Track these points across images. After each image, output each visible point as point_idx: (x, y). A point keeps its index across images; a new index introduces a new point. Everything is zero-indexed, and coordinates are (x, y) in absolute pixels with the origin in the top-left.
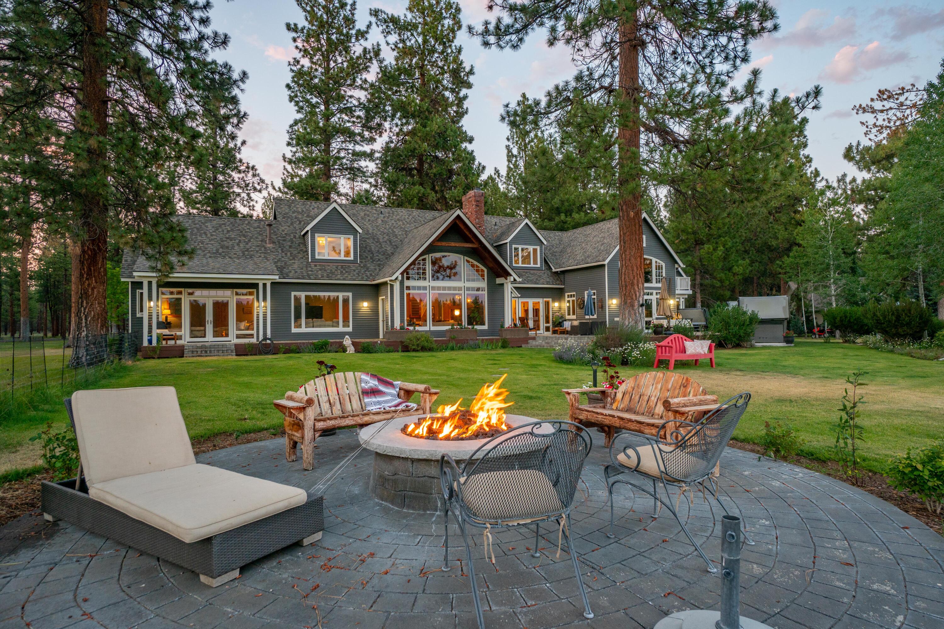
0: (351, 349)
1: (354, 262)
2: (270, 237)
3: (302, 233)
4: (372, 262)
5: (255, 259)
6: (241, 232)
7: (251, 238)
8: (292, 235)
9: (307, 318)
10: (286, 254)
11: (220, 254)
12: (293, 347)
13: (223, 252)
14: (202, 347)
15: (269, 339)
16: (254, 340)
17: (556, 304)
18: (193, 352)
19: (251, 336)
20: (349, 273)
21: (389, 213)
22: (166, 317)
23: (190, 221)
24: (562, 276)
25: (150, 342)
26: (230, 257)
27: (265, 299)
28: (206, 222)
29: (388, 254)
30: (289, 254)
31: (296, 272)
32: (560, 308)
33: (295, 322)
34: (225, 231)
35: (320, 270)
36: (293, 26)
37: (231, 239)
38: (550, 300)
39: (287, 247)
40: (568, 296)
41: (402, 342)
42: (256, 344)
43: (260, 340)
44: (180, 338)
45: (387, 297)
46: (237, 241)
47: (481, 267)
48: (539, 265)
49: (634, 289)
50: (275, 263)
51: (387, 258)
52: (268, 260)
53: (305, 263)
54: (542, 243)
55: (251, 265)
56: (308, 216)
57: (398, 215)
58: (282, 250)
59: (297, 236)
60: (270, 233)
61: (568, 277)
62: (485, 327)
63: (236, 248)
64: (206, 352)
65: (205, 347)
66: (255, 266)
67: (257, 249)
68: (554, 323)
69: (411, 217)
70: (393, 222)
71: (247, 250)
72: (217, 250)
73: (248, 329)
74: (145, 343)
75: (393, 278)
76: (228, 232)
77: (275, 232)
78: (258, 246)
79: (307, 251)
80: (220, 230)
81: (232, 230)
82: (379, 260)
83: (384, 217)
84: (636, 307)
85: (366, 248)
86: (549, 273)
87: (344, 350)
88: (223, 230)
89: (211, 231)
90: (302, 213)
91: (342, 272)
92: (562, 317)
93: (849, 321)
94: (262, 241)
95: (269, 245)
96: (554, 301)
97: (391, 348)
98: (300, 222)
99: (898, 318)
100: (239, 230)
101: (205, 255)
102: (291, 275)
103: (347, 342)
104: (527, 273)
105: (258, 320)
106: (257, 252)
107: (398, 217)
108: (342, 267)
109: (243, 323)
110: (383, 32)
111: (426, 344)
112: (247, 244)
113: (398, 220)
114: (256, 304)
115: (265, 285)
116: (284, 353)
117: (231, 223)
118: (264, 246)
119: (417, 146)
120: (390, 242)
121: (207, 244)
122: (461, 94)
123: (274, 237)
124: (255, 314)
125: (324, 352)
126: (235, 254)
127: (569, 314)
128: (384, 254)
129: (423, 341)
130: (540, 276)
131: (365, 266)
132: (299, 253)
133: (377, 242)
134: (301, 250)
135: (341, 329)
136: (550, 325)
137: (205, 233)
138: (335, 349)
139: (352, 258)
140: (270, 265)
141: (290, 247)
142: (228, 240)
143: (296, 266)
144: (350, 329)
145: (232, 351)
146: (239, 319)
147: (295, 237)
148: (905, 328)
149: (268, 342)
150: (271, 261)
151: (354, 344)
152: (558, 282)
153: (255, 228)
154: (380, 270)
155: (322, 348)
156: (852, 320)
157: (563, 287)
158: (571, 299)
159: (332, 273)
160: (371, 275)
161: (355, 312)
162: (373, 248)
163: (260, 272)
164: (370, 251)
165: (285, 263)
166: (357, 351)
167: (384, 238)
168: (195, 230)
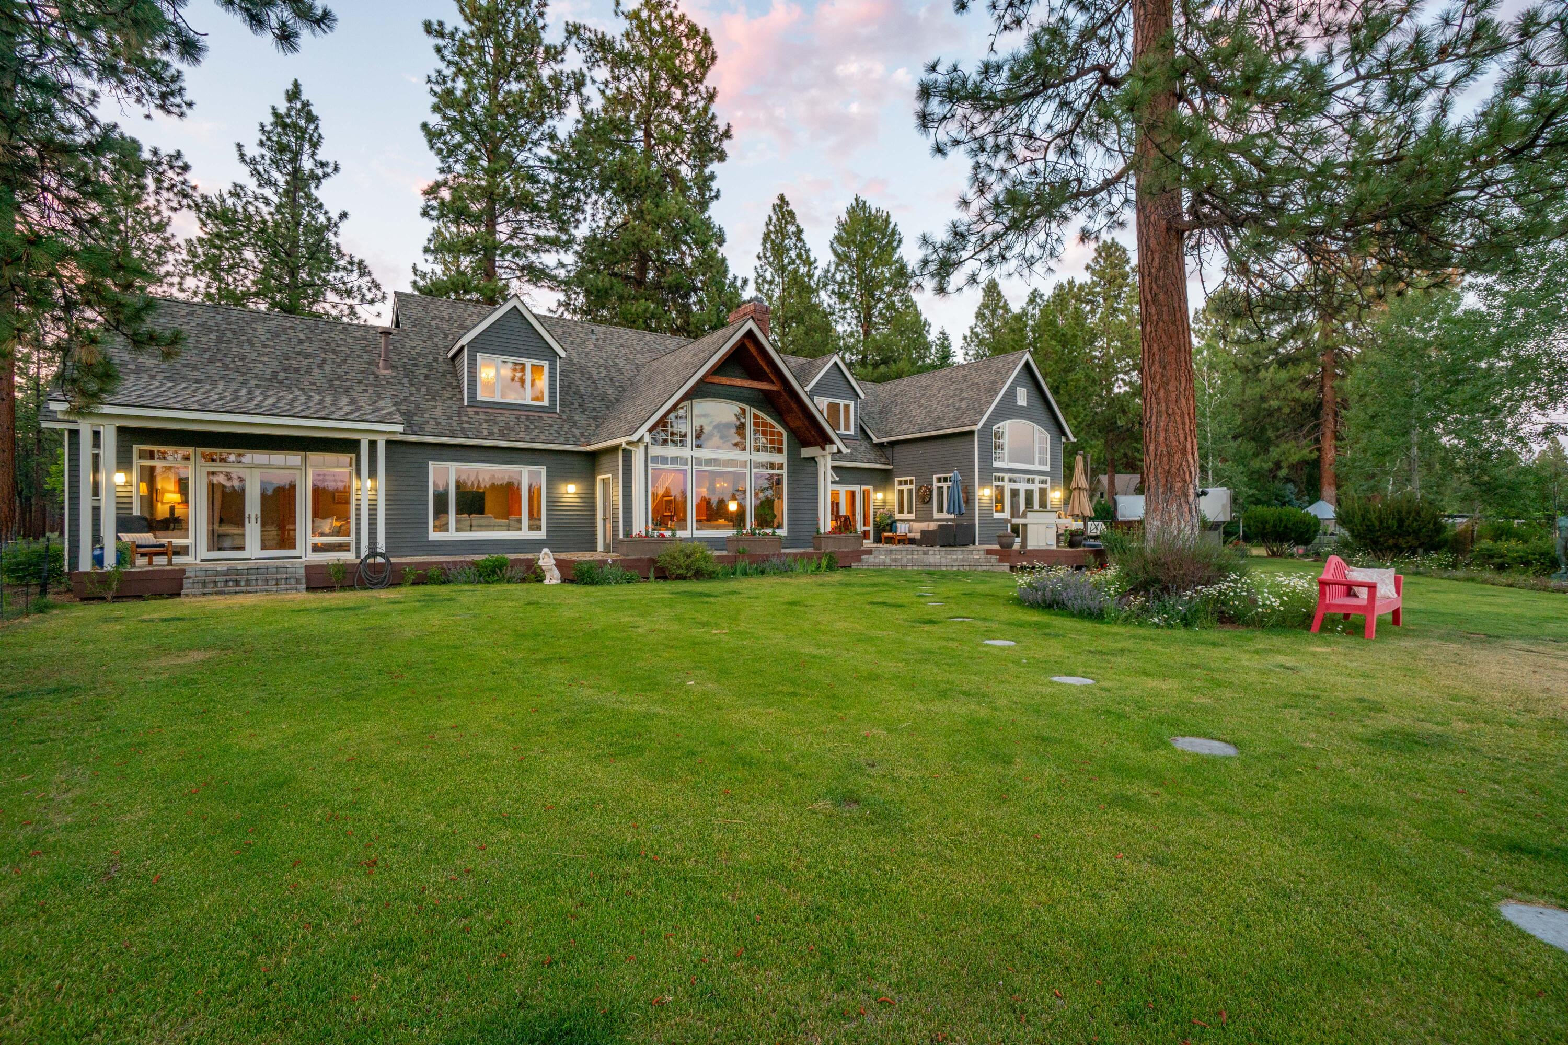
0: (553, 577)
1: (550, 409)
2: (386, 355)
3: (450, 355)
4: (583, 412)
5: (355, 395)
6: (328, 344)
7: (348, 356)
8: (431, 357)
9: (459, 511)
10: (418, 390)
11: (280, 382)
12: (433, 571)
13: (287, 378)
14: (228, 572)
15: (381, 555)
16: (349, 557)
17: (879, 496)
18: (204, 584)
19: (344, 547)
20: (542, 429)
21: (605, 333)
22: (172, 509)
23: (219, 317)
24: (889, 452)
25: (98, 560)
26: (300, 389)
27: (373, 474)
28: (253, 321)
29: (610, 401)
30: (424, 390)
31: (438, 423)
32: (884, 502)
33: (436, 517)
34: (294, 341)
35: (486, 421)
36: (436, 27)
37: (306, 356)
38: (871, 488)
39: (422, 378)
40: (900, 482)
41: (653, 561)
42: (354, 565)
43: (362, 556)
44: (183, 551)
45: (615, 475)
46: (318, 360)
47: (778, 428)
48: (852, 432)
49: (1187, 461)
50: (396, 404)
51: (608, 407)
52: (382, 399)
53: (456, 408)
54: (859, 396)
55: (344, 404)
56: (460, 327)
57: (621, 337)
58: (410, 381)
59: (440, 359)
60: (387, 351)
61: (899, 451)
62: (785, 532)
63: (316, 372)
64: (237, 583)
65: (237, 572)
66: (354, 407)
67: (360, 377)
68: (876, 525)
69: (642, 343)
70: (613, 348)
71: (339, 378)
72: (274, 375)
73: (338, 533)
74: (86, 564)
75: (635, 437)
76: (300, 342)
77: (396, 348)
78: (361, 372)
79: (459, 387)
80: (284, 337)
81: (309, 340)
82: (595, 409)
83: (598, 339)
84: (1191, 498)
85: (569, 387)
86: (868, 445)
87: (539, 577)
88: (289, 339)
89: (263, 338)
90: (450, 320)
91: (527, 428)
92: (890, 516)
93: (1286, 527)
94: (370, 363)
95: (383, 372)
96: (875, 490)
97: (635, 572)
98: (446, 336)
99: (1401, 522)
100: (323, 340)
101: (244, 383)
102: (428, 428)
103: (546, 560)
105: (358, 515)
106: (360, 382)
107: (621, 341)
108: (528, 418)
109: (329, 521)
110: (586, 62)
111: (703, 565)
112: (339, 366)
113: (622, 345)
114: (355, 484)
115: (373, 444)
116: (414, 583)
117: (308, 327)
118: (373, 373)
119: (644, 236)
120: (611, 380)
121: (253, 361)
122: (707, 171)
123: (396, 358)
124: (353, 502)
125: (499, 581)
126: (312, 383)
127: (901, 511)
128: (602, 400)
129: (697, 560)
130: (856, 450)
131: (570, 418)
132: (443, 388)
133: (588, 379)
134: (449, 384)
135: (525, 534)
136: (871, 528)
137: (250, 341)
138: (520, 575)
139: (546, 403)
140: (388, 408)
141: (427, 377)
142: (299, 358)
143: (438, 412)
144: (542, 535)
145: (298, 581)
146: (318, 513)
147: (436, 360)
148: (1410, 539)
149: (380, 560)
150: (388, 400)
151: (560, 564)
152: (882, 460)
153: (356, 339)
154: (597, 427)
155: (494, 572)
156: (1290, 525)
157: (890, 467)
158: (904, 488)
159: (511, 429)
160: (582, 434)
161: (553, 501)
162: (582, 389)
163: (364, 417)
164: (577, 393)
165: (417, 407)
166: (565, 580)
167: (600, 372)
168: (229, 335)
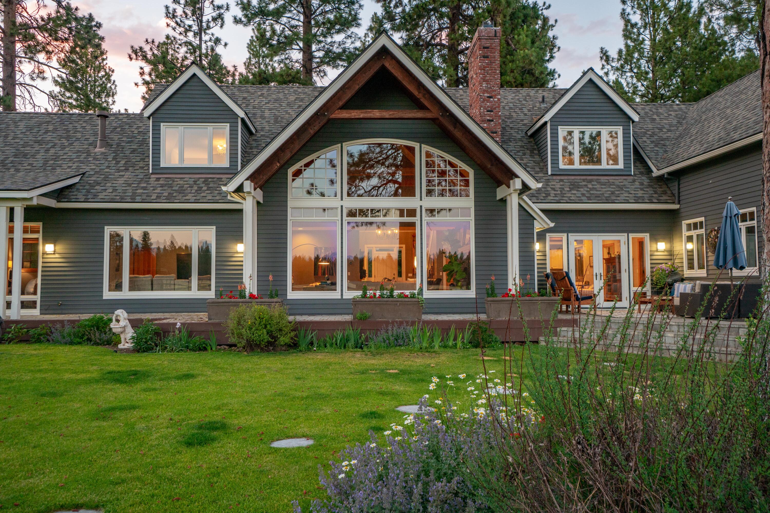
1: (230, 171)
6: (68, 132)
7: (78, 140)
17: (662, 246)
28: (21, 120)
32: (671, 253)
33: (111, 279)
35: (162, 186)
38: (646, 236)
40: (689, 226)
46: (50, 145)
48: (619, 165)
53: (141, 176)
54: (629, 118)
58: (115, 156)
60: (105, 132)
61: (685, 184)
62: (471, 294)
68: (654, 285)
71: (56, 158)
78: (79, 152)
86: (646, 181)
92: (673, 272)
95: (97, 150)
96: (654, 238)
100: (66, 129)
102: (103, 194)
104: (591, 181)
106: (71, 160)
112: (63, 149)
115: (12, 210)
118: (88, 152)
127: (691, 267)
130: (621, 188)
135: (194, 293)
136: (648, 288)
139: (227, 164)
141: (134, 151)
144: (210, 294)
152: (664, 198)
157: (676, 207)
158: (694, 233)
161: (221, 262)
